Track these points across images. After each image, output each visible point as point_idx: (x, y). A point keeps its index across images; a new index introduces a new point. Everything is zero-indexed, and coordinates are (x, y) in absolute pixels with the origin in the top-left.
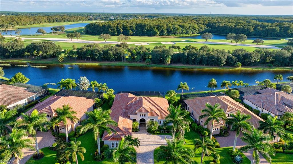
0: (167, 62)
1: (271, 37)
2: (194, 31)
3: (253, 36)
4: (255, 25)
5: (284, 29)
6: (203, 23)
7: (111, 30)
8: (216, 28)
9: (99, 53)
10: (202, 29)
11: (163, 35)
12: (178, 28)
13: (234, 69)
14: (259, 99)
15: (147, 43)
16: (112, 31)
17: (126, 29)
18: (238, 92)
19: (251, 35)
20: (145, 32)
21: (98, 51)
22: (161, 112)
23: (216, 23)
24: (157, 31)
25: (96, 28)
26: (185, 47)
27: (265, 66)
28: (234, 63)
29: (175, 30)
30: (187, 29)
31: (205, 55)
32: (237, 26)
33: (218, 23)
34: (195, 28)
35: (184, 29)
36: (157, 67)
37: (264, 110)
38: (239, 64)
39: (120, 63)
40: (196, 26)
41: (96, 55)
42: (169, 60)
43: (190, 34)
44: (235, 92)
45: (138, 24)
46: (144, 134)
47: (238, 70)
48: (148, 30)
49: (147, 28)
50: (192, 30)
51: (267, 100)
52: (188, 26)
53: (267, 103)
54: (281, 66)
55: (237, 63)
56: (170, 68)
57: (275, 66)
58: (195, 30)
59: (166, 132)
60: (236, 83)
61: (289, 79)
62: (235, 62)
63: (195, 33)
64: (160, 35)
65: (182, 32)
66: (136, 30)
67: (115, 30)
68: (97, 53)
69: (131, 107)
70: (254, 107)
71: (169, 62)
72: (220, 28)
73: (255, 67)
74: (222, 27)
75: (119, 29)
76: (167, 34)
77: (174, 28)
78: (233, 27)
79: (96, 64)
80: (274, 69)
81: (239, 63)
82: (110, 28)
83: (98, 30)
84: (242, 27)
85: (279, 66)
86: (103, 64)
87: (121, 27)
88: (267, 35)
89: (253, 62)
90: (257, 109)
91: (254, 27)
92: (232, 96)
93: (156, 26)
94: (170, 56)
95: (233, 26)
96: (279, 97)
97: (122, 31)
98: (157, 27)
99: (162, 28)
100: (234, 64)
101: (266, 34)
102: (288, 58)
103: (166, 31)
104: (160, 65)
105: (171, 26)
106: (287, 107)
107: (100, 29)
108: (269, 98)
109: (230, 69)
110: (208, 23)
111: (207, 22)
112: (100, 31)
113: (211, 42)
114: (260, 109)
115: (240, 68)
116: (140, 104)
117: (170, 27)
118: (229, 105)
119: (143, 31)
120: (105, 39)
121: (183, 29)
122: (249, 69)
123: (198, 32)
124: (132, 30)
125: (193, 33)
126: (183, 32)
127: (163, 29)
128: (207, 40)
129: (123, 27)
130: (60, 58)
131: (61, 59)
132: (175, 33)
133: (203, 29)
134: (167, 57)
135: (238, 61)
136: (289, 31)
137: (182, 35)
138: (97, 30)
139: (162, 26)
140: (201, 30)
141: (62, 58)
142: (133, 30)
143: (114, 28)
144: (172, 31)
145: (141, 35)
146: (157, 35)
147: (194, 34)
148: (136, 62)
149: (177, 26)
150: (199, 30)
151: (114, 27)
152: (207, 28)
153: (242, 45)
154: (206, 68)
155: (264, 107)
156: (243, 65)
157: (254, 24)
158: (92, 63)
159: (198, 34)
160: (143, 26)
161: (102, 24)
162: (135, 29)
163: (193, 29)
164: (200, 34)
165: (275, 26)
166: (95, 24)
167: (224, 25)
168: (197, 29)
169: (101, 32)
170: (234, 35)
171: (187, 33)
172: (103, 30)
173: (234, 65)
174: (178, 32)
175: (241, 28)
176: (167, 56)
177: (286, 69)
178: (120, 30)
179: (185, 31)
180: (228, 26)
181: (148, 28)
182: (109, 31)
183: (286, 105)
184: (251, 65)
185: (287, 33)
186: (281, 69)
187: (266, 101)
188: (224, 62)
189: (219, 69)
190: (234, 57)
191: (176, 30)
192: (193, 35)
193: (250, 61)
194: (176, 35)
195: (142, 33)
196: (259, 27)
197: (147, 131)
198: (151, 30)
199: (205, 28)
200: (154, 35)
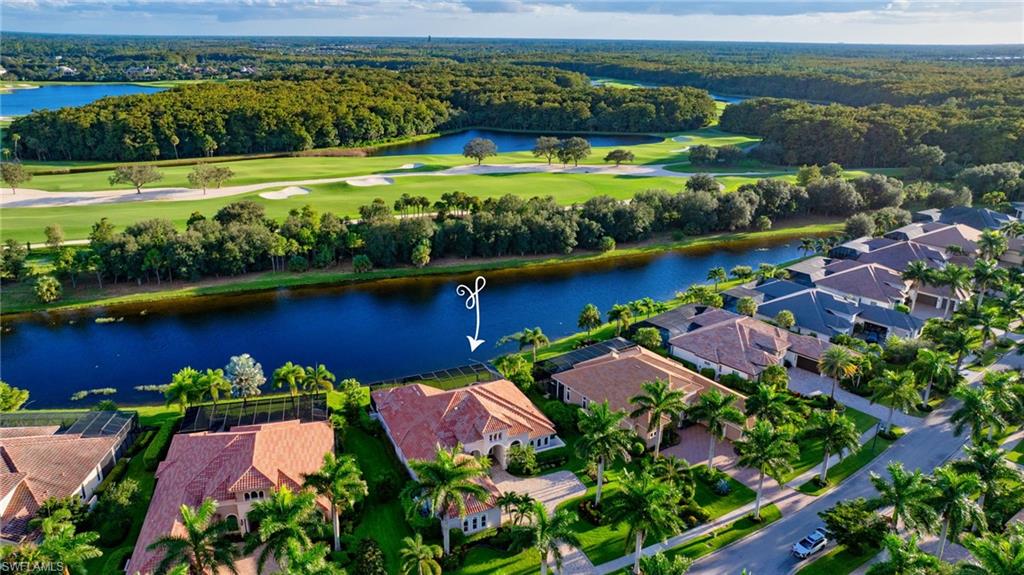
0: (420, 260)
1: (639, 131)
2: (421, 123)
3: (591, 132)
4: (590, 98)
5: (665, 109)
6: (436, 92)
7: (134, 140)
8: (481, 109)
9: (189, 255)
10: (441, 115)
11: (326, 145)
12: (370, 120)
13: (599, 257)
14: (707, 342)
15: (302, 187)
16: (137, 145)
17: (190, 134)
18: (656, 333)
19: (584, 130)
20: (262, 138)
21: (188, 248)
22: (529, 419)
23: (477, 93)
24: (306, 133)
25: (65, 136)
26: (443, 198)
27: (666, 238)
28: (596, 240)
29: (362, 127)
30: (399, 121)
31: (520, 228)
32: (545, 104)
33: (485, 93)
34: (423, 115)
35: (389, 120)
36: (392, 278)
37: (724, 367)
38: (611, 241)
39: (269, 279)
40: (423, 106)
41: (183, 262)
42: (424, 252)
43: (412, 137)
44: (650, 333)
45: (232, 112)
46: (506, 482)
47: (609, 259)
48: (271, 133)
49: (268, 124)
50: (414, 123)
51: (724, 342)
52: (399, 109)
53: (726, 349)
54: (702, 234)
55: (605, 238)
56: (434, 274)
57: (689, 235)
58: (423, 120)
59: (553, 465)
60: (639, 307)
61: (735, 273)
62: (600, 237)
63: (425, 131)
64: (315, 147)
65: (386, 130)
66: (228, 134)
67: (150, 140)
68: (184, 255)
69: (453, 423)
70: (701, 363)
71: (428, 259)
72: (496, 110)
73: (646, 245)
74: (502, 108)
75: (164, 133)
76: (338, 141)
77: (360, 121)
78: (534, 105)
79: (185, 292)
80: (690, 243)
81: (609, 238)
82: (125, 131)
83: (74, 142)
84: (557, 105)
85: (696, 235)
86: (210, 288)
87: (169, 128)
88: (627, 127)
89: (640, 232)
90: (707, 367)
91: (589, 105)
92: (646, 343)
93: (297, 115)
94: (426, 242)
95: (532, 102)
96: (746, 331)
97: (176, 140)
98: (302, 119)
99: (321, 122)
100: (597, 244)
101: (626, 124)
102: (713, 211)
103: (334, 132)
104: (399, 269)
105: (347, 113)
106: (766, 353)
107: (84, 138)
108: (727, 338)
109: (592, 259)
110: (453, 91)
111: (448, 89)
112: (85, 145)
113: (495, 167)
114: (714, 366)
115: (613, 252)
116: (478, 411)
117: (345, 117)
118: (670, 373)
119: (253, 138)
120: (136, 184)
121: (387, 121)
122: (632, 251)
123: (432, 125)
124: (211, 135)
125: (419, 132)
126: (390, 130)
127: (323, 125)
128: (480, 159)
129: (178, 125)
130: (46, 287)
131: (48, 290)
132: (365, 138)
133: (446, 115)
134: (417, 243)
135: (606, 234)
136: (678, 114)
137: (388, 141)
138: (70, 142)
139: (319, 117)
140: (442, 120)
141: (53, 289)
142: (216, 136)
143: (145, 131)
144: (353, 130)
145: (246, 150)
146: (307, 146)
147: (423, 133)
148: (320, 267)
149: (366, 113)
150: (433, 120)
151: (145, 128)
152: (455, 113)
153: (579, 169)
154: (532, 264)
155: (723, 359)
156: (621, 242)
157: (588, 94)
158: (170, 288)
159: (433, 132)
160: (251, 118)
161: (89, 119)
162: (224, 131)
163: (417, 116)
164: (438, 135)
165: (642, 99)
166: (54, 120)
167: (505, 97)
168: (428, 118)
169: (90, 148)
170: (554, 140)
171: (401, 132)
172: (97, 142)
173: (598, 247)
174: (373, 132)
175: (555, 109)
176: (419, 241)
177: (714, 242)
178: (167, 139)
179: (393, 128)
180: (518, 102)
181: (272, 126)
182: (124, 143)
183: (762, 348)
184: (636, 239)
185: (674, 121)
186: (703, 243)
187: (721, 344)
188: (572, 241)
189: (562, 261)
190: (595, 224)
191: (365, 126)
192: (419, 138)
193: (633, 231)
194: (369, 144)
195: (250, 144)
196: (602, 104)
197: (511, 473)
198: (282, 132)
199: (451, 111)
200: (296, 149)
